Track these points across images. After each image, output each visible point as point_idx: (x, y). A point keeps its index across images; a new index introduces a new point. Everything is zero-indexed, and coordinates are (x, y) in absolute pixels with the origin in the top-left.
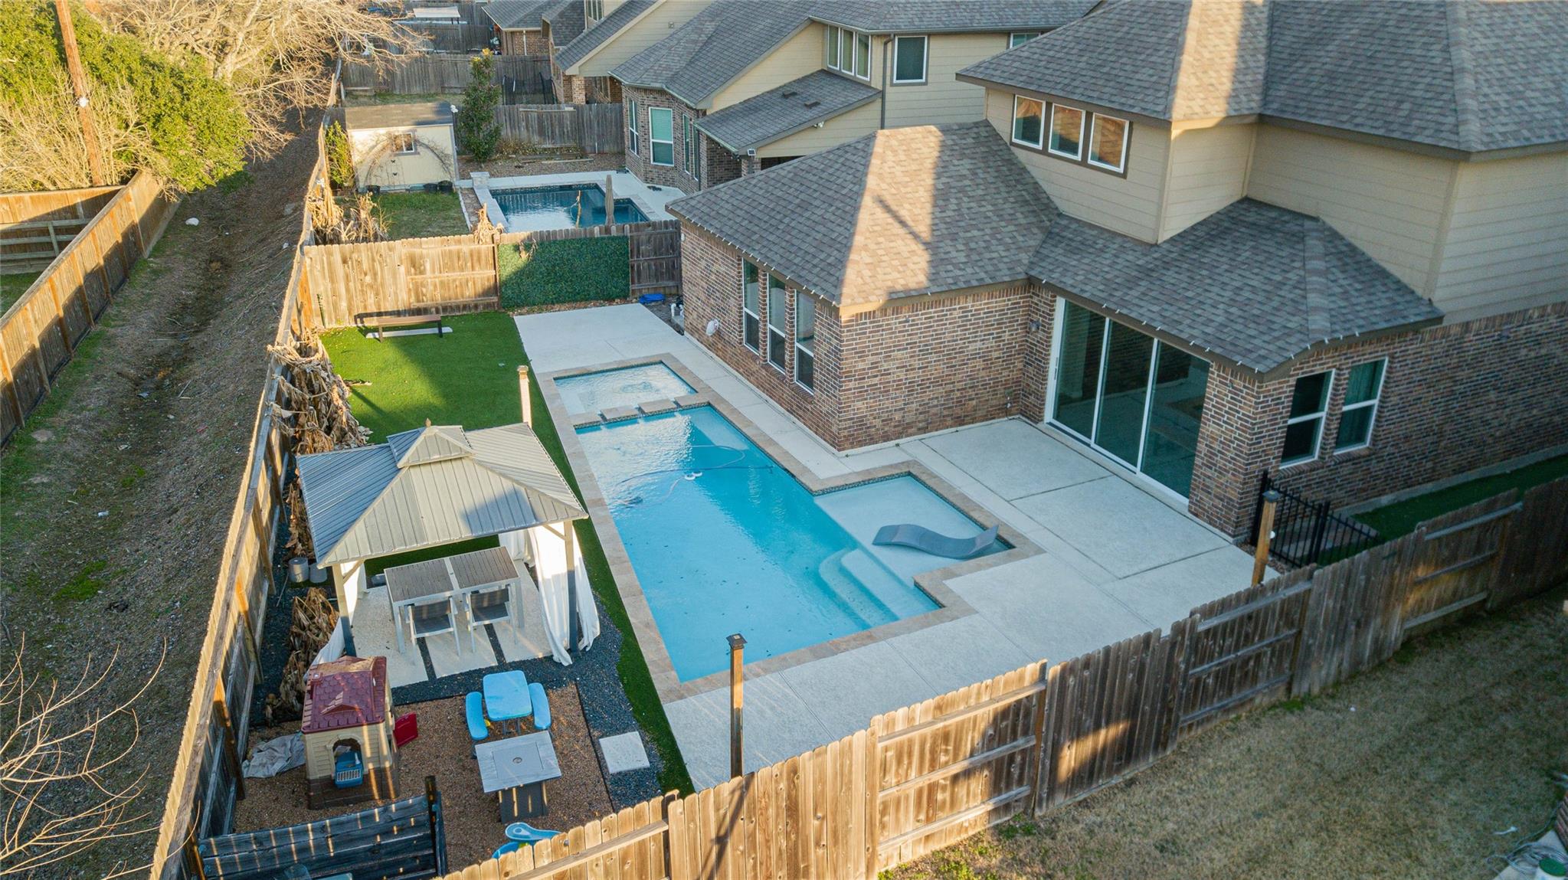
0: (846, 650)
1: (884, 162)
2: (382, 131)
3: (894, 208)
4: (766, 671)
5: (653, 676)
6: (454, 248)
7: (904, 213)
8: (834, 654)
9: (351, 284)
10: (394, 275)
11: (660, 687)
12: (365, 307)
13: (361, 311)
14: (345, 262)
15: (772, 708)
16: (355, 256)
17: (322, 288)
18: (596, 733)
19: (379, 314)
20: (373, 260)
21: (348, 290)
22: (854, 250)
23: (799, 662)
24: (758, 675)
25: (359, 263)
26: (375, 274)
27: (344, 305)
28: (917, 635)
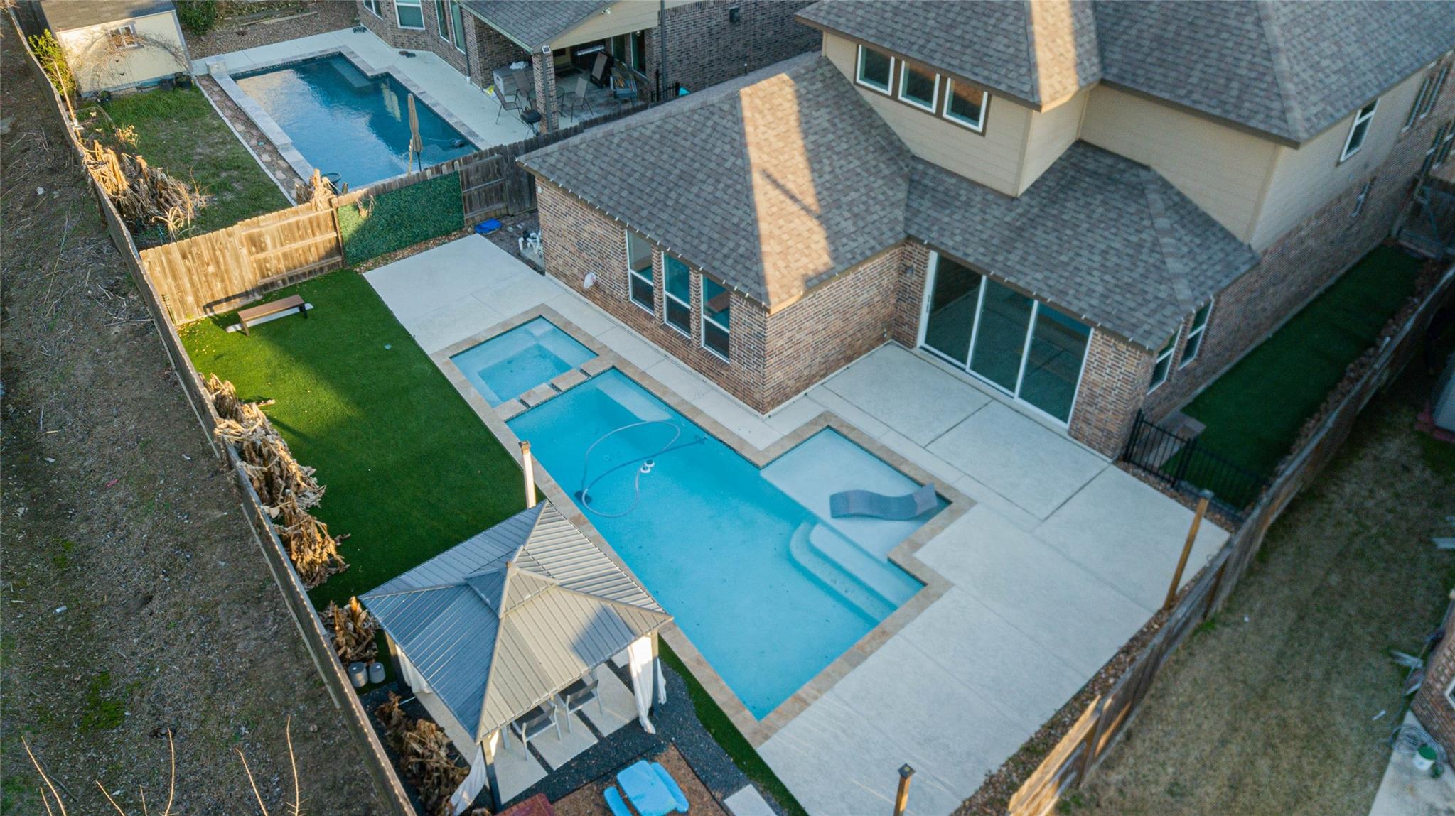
0: (872, 652)
1: (756, 128)
2: (97, 29)
3: (781, 181)
4: (820, 691)
5: (733, 720)
6: (293, 220)
7: (790, 186)
8: (865, 658)
9: (195, 277)
10: (237, 258)
11: (745, 731)
12: (213, 296)
13: (209, 301)
14: (184, 257)
15: (844, 731)
16: (194, 250)
17: (166, 287)
18: (718, 795)
19: (228, 299)
20: (214, 249)
21: (192, 284)
22: (763, 239)
23: (842, 675)
24: (816, 698)
25: (200, 256)
26: (218, 263)
27: (190, 299)
28: (919, 620)
